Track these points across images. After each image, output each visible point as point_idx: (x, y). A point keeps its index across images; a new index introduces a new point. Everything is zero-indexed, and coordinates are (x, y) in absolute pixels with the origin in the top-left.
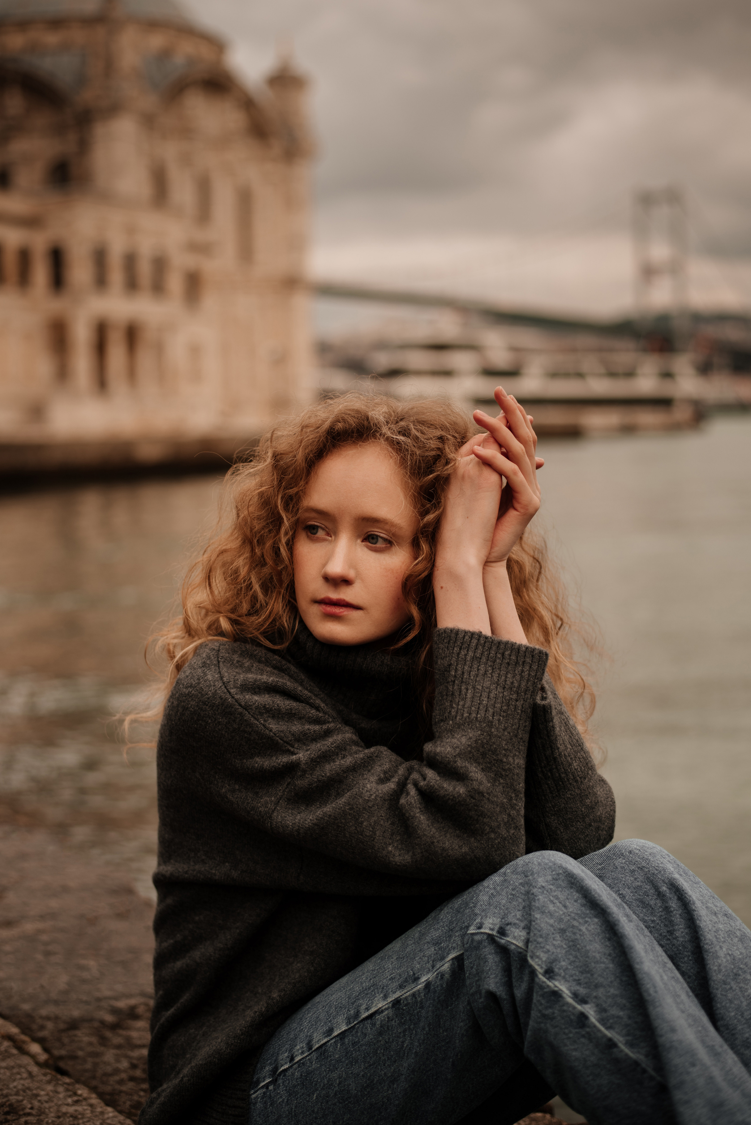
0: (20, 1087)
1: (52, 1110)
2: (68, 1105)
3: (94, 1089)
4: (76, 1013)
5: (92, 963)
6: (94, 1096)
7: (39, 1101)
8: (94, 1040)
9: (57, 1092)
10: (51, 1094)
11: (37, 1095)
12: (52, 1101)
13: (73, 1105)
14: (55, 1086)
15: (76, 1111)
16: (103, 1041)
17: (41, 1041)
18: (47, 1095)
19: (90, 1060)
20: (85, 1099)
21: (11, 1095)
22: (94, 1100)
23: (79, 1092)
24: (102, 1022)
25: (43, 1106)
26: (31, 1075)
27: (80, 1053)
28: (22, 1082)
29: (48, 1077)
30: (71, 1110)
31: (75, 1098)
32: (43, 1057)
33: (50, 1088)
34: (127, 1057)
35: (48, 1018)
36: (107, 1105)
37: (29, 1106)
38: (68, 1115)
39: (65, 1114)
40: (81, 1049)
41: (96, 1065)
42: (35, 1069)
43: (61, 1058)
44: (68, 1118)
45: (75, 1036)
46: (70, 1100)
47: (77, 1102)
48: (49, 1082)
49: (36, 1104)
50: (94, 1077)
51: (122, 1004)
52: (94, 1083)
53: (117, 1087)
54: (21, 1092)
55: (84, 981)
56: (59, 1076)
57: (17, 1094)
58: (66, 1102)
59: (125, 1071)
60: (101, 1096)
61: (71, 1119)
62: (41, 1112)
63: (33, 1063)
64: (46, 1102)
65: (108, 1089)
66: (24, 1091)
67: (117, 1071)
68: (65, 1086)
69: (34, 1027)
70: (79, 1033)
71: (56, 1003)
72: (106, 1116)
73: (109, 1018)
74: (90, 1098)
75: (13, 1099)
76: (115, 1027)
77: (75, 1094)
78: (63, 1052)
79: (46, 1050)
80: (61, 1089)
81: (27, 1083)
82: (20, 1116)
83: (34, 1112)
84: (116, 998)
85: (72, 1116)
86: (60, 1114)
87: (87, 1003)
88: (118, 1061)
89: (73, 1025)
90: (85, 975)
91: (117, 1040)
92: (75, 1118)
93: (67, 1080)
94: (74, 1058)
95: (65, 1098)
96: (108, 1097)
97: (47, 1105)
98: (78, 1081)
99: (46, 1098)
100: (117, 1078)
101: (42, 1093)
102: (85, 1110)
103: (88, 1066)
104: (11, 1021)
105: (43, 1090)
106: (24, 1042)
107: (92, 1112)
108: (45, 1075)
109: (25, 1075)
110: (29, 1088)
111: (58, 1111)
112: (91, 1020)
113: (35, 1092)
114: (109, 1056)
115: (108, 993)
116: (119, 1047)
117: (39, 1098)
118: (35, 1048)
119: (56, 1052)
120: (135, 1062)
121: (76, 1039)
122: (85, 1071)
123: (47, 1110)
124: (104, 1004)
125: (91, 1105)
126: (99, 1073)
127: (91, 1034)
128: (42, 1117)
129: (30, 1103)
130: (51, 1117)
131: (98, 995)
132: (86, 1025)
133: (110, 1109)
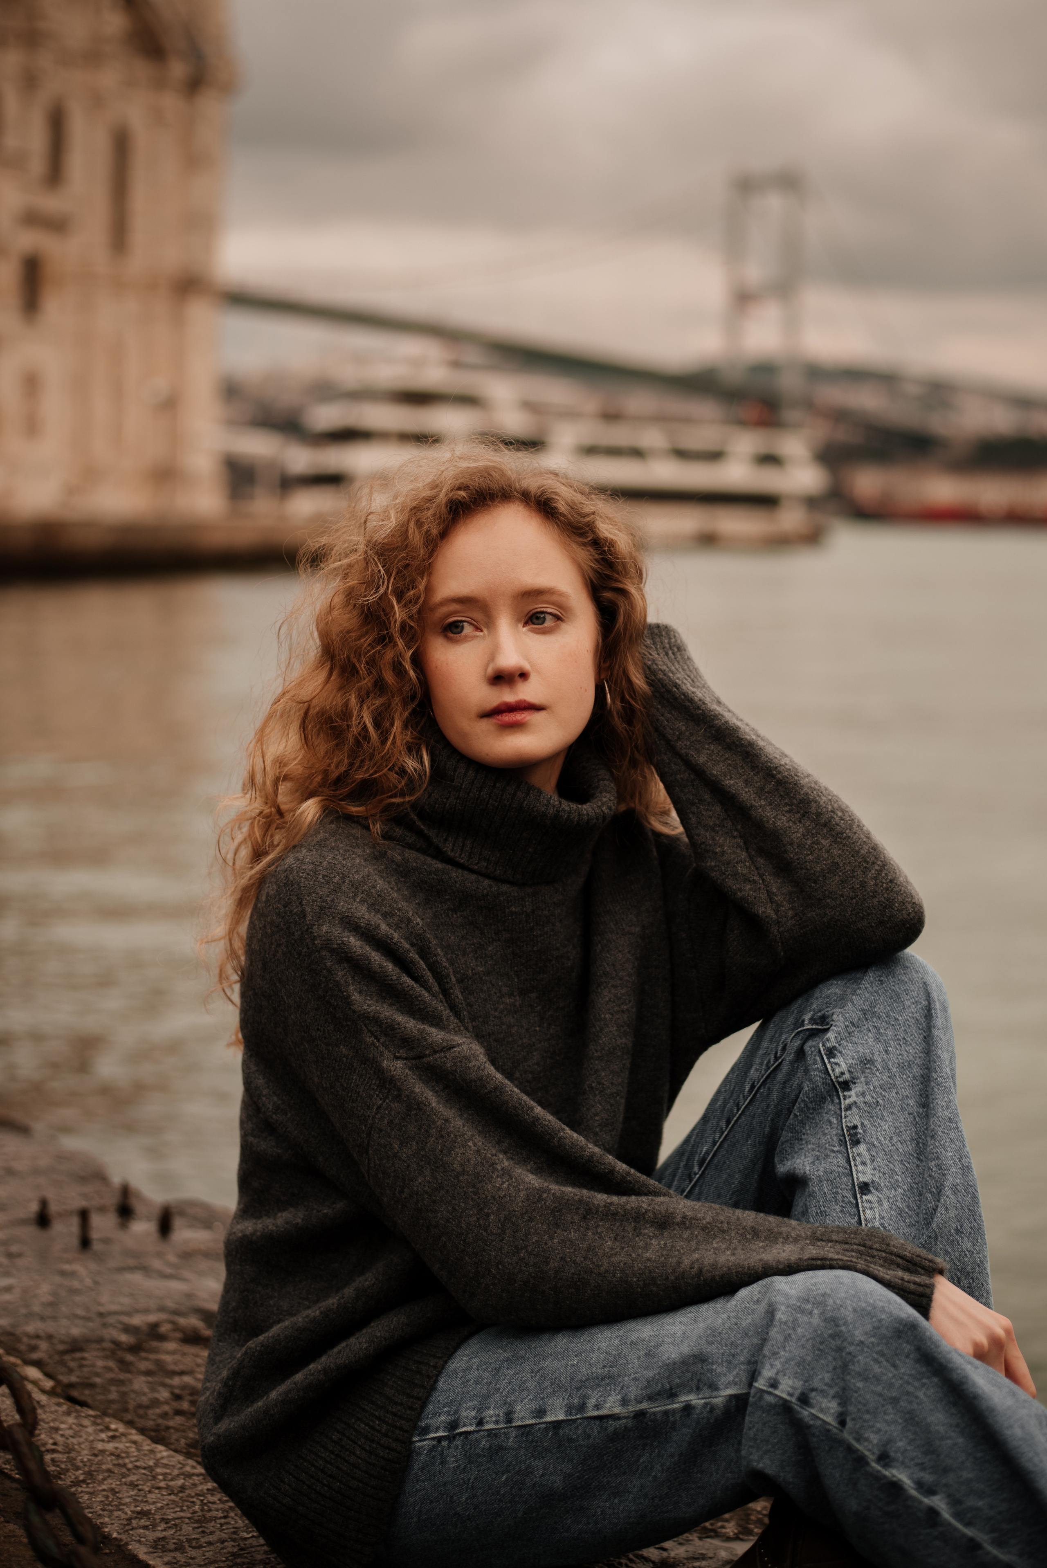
1: (83, 1446)
2: (103, 1441)
3: (130, 1423)
4: (75, 1332)
6: (134, 1431)
7: (62, 1436)
8: (111, 1364)
9: (82, 1426)
10: (75, 1427)
11: (57, 1429)
12: (81, 1436)
13: (108, 1442)
14: (76, 1417)
15: (116, 1448)
16: (125, 1365)
17: (38, 1365)
18: (71, 1428)
19: (113, 1388)
20: (123, 1435)
22: (136, 1436)
23: (113, 1426)
24: (116, 1343)
25: (69, 1442)
27: (98, 1380)
29: (65, 1408)
30: (110, 1446)
31: (110, 1434)
32: (49, 1384)
33: (71, 1420)
34: (164, 1385)
35: (38, 1337)
36: (155, 1442)
37: (51, 1441)
38: (108, 1453)
39: (103, 1452)
40: (97, 1375)
41: (124, 1394)
43: (71, 1385)
44: (108, 1456)
45: (84, 1359)
46: (103, 1436)
47: (113, 1438)
48: (68, 1413)
50: (126, 1410)
51: (137, 1320)
52: (128, 1417)
53: (160, 1421)
56: (77, 1407)
58: (99, 1438)
59: (166, 1403)
60: (142, 1431)
61: (113, 1458)
62: (69, 1450)
63: (38, 1392)
64: (72, 1437)
65: (149, 1424)
67: (155, 1403)
68: (91, 1419)
69: (23, 1347)
70: (86, 1355)
72: (159, 1455)
73: (124, 1338)
74: (130, 1434)
76: (135, 1349)
77: (108, 1428)
78: (73, 1379)
79: (48, 1375)
80: (86, 1422)
83: (60, 1448)
84: (128, 1314)
85: (112, 1454)
86: (96, 1452)
87: (87, 1319)
88: (153, 1390)
89: (76, 1346)
91: (144, 1365)
92: (118, 1456)
93: (91, 1412)
94: (92, 1386)
95: (96, 1433)
96: (152, 1433)
98: (105, 1414)
99: (70, 1432)
100: (158, 1411)
101: (63, 1426)
102: (127, 1447)
103: (113, 1396)
105: (62, 1423)
106: (18, 1366)
107: (138, 1450)
108: (59, 1404)
110: (44, 1421)
111: (92, 1448)
112: (100, 1340)
114: (140, 1383)
115: (113, 1307)
116: (148, 1373)
117: (61, 1432)
118: (34, 1373)
119: (65, 1379)
120: (177, 1391)
121: (85, 1362)
122: (112, 1402)
123: (76, 1447)
124: (111, 1320)
125: (135, 1442)
126: (131, 1405)
127: (106, 1358)
128: (73, 1454)
129: (52, 1438)
130: (85, 1455)
131: (102, 1309)
132: (94, 1346)
133: (160, 1448)
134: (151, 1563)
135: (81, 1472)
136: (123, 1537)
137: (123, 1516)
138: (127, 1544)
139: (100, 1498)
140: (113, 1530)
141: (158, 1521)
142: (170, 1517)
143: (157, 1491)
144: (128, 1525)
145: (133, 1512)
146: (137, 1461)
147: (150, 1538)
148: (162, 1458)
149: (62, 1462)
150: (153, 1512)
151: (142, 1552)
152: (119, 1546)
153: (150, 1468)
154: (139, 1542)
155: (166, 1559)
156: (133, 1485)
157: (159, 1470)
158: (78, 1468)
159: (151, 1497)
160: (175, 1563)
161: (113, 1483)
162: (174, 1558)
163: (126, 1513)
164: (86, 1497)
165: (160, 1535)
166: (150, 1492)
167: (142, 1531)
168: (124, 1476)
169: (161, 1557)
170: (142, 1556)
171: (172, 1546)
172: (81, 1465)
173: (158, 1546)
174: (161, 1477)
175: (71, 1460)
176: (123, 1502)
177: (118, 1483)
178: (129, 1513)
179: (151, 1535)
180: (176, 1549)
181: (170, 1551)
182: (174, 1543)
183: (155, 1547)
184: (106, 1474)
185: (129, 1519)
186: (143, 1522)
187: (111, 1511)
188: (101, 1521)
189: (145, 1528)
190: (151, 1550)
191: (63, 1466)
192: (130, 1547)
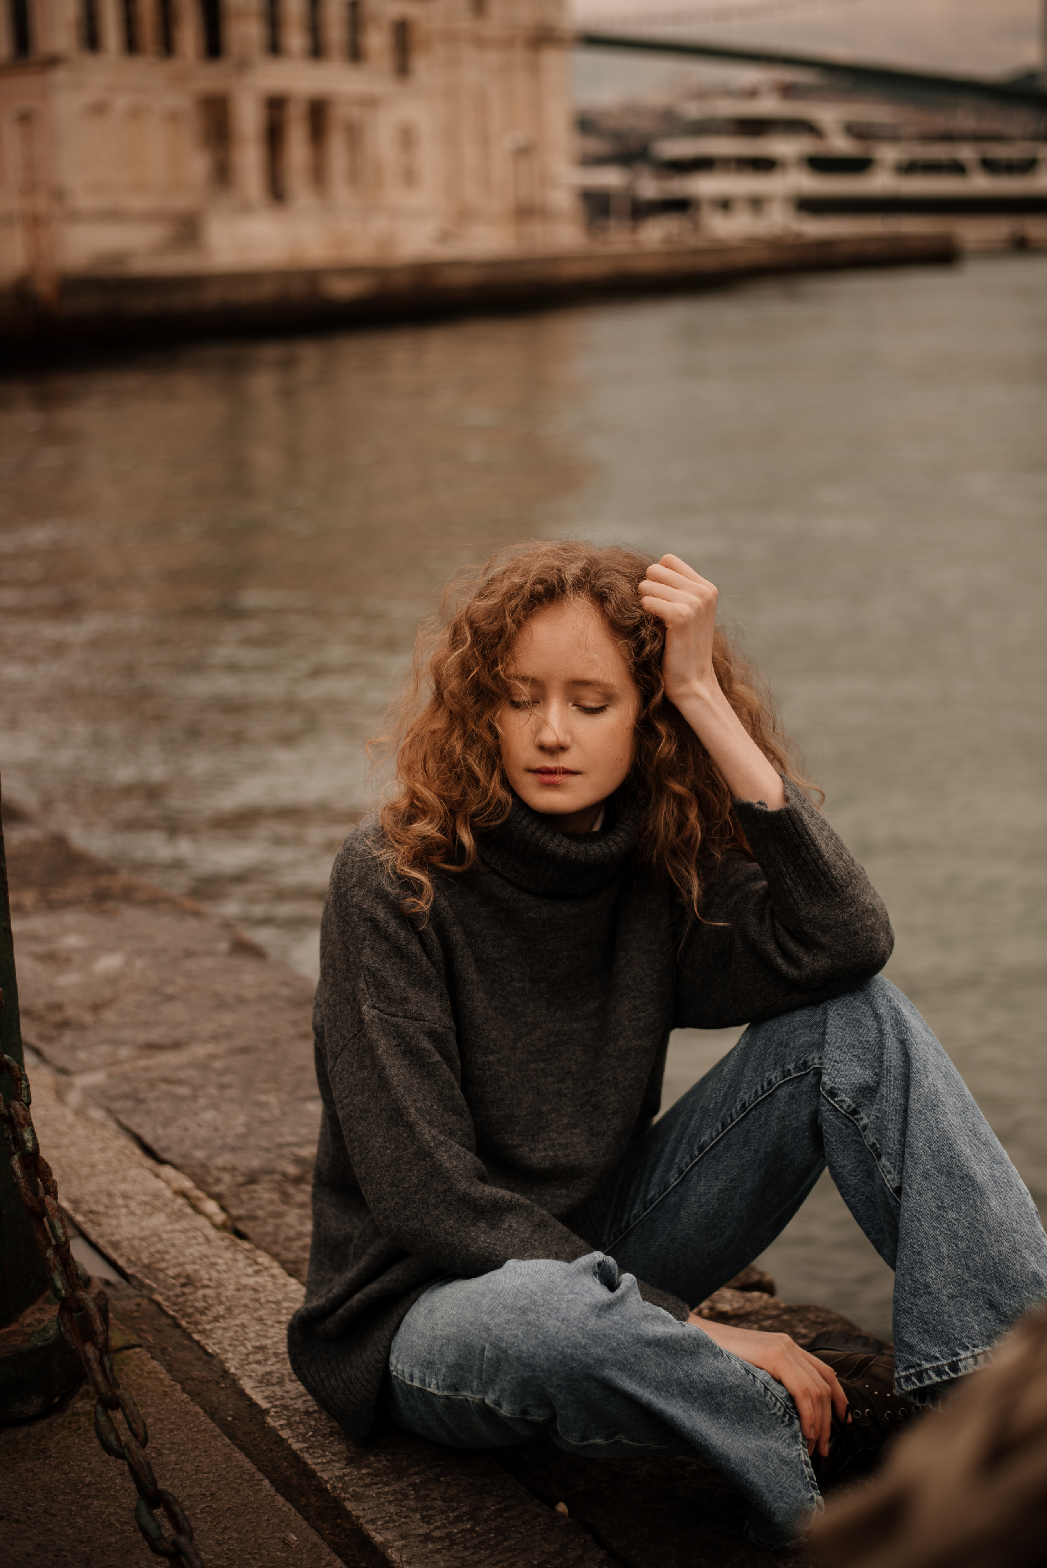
0: (197, 1254)
1: (231, 1281)
2: (248, 1275)
3: (275, 1256)
4: (255, 1163)
5: (272, 1099)
6: (276, 1264)
7: (218, 1271)
8: (275, 1196)
9: (236, 1260)
10: (230, 1262)
11: (214, 1264)
12: (232, 1271)
13: (253, 1276)
14: (234, 1253)
15: (257, 1283)
16: (286, 1198)
17: (217, 1197)
18: (226, 1264)
19: (271, 1221)
20: (267, 1269)
21: (187, 1263)
22: (277, 1270)
23: (260, 1260)
24: (284, 1175)
25: (221, 1277)
26: (208, 1240)
27: (260, 1213)
28: (199, 1248)
29: (227, 1242)
30: (251, 1281)
31: (256, 1268)
32: (220, 1217)
33: (228, 1255)
35: (224, 1169)
36: (291, 1274)
37: (206, 1276)
38: (249, 1288)
39: (245, 1286)
40: (261, 1208)
41: (277, 1227)
42: (212, 1233)
43: (239, 1218)
44: (249, 1290)
45: (255, 1191)
46: (250, 1270)
47: (257, 1272)
48: (227, 1248)
49: (214, 1274)
50: (275, 1242)
52: (276, 1249)
53: (297, 1254)
54: (199, 1262)
55: (264, 1122)
56: (239, 1241)
57: (194, 1263)
58: (246, 1272)
60: (283, 1264)
61: (252, 1292)
62: (220, 1284)
63: (210, 1225)
64: (225, 1272)
65: (290, 1256)
66: (201, 1259)
68: (245, 1252)
69: (210, 1179)
70: (258, 1188)
71: (234, 1149)
72: (289, 1289)
74: (271, 1267)
75: (190, 1268)
77: (256, 1263)
78: (242, 1212)
79: (223, 1208)
80: (240, 1257)
81: (204, 1249)
82: (197, 1288)
83: (212, 1284)
84: (300, 1145)
85: (252, 1289)
86: (239, 1286)
87: (267, 1150)
89: (252, 1178)
90: (266, 1115)
92: (255, 1290)
93: (246, 1245)
94: (253, 1218)
95: (245, 1268)
96: (290, 1266)
97: (225, 1276)
98: (258, 1247)
99: (224, 1268)
100: (300, 1243)
101: (220, 1261)
102: (266, 1281)
103: (269, 1229)
104: (184, 1173)
105: (221, 1257)
106: (199, 1199)
107: (275, 1284)
108: (222, 1239)
109: (201, 1240)
110: (207, 1257)
111: (238, 1283)
112: (272, 1172)
113: (213, 1260)
115: (291, 1139)
117: (217, 1268)
118: (211, 1206)
119: (235, 1212)
121: (255, 1195)
122: (266, 1234)
123: (226, 1283)
124: (286, 1151)
125: (273, 1276)
126: (281, 1237)
127: (272, 1190)
128: (221, 1290)
129: (208, 1273)
130: (229, 1291)
131: (280, 1140)
132: (267, 1177)
133: (293, 1281)
134: (254, 1397)
135: (223, 1307)
136: (239, 1372)
137: (244, 1351)
138: (240, 1379)
139: (231, 1334)
140: (232, 1367)
141: (270, 1355)
142: (280, 1351)
143: (277, 1325)
144: (246, 1359)
145: (253, 1347)
146: (270, 1295)
147: (259, 1373)
148: (292, 1291)
149: (210, 1297)
150: (269, 1346)
151: (248, 1386)
152: (234, 1381)
153: (277, 1303)
154: (250, 1377)
155: (266, 1394)
156: (261, 1320)
157: (285, 1304)
158: (221, 1303)
159: (272, 1332)
160: (272, 1397)
161: (244, 1318)
162: (273, 1392)
163: (246, 1348)
164: (220, 1332)
165: (268, 1369)
166: (272, 1326)
167: (254, 1366)
168: (256, 1310)
169: (262, 1391)
170: (248, 1391)
171: (274, 1380)
172: (224, 1299)
173: (264, 1380)
174: (284, 1311)
175: (218, 1295)
176: (247, 1336)
177: (249, 1317)
178: (250, 1347)
179: (261, 1370)
180: (278, 1383)
181: (273, 1385)
182: (278, 1377)
183: (261, 1382)
184: (242, 1309)
185: (248, 1355)
186: (259, 1357)
187: (235, 1346)
188: (225, 1356)
189: (258, 1362)
190: (258, 1384)
191: (210, 1301)
192: (241, 1382)
